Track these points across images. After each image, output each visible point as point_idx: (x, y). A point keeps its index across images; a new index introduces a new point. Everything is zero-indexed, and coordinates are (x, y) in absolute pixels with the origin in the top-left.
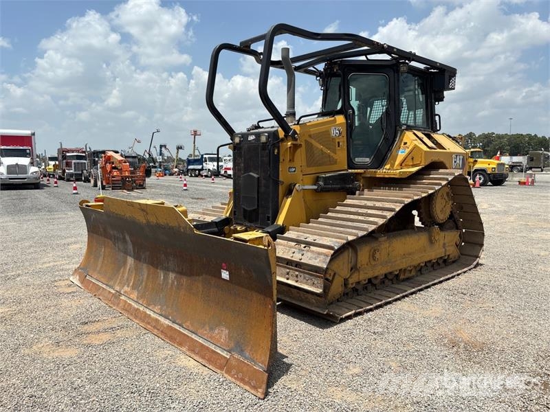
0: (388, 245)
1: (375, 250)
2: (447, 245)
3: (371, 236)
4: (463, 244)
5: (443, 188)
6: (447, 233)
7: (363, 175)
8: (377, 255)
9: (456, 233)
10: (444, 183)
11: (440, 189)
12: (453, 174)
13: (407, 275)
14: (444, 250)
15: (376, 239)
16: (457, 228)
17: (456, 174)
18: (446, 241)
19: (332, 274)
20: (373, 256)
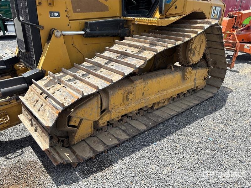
0: (143, 86)
1: (129, 93)
2: (197, 79)
3: (128, 79)
4: (210, 77)
5: (199, 36)
6: (198, 71)
7: (133, 22)
8: (131, 96)
9: (205, 70)
10: (200, 31)
11: (196, 37)
12: (209, 23)
13: (161, 105)
14: (194, 83)
15: (132, 82)
16: (208, 66)
17: (212, 24)
18: (197, 76)
19: (78, 120)
20: (127, 97)
